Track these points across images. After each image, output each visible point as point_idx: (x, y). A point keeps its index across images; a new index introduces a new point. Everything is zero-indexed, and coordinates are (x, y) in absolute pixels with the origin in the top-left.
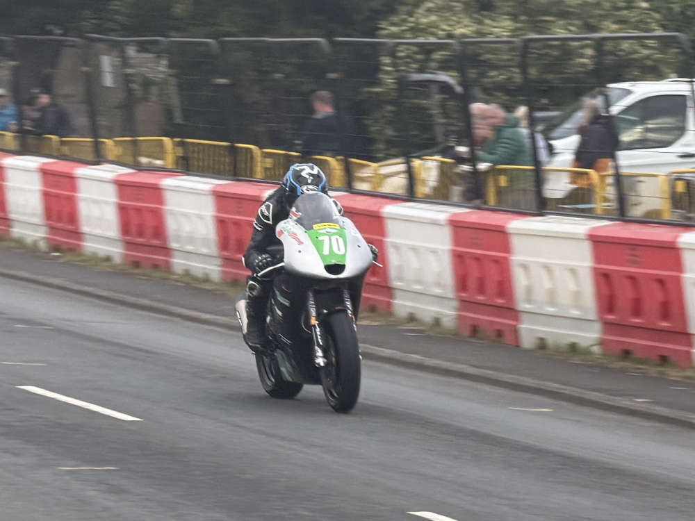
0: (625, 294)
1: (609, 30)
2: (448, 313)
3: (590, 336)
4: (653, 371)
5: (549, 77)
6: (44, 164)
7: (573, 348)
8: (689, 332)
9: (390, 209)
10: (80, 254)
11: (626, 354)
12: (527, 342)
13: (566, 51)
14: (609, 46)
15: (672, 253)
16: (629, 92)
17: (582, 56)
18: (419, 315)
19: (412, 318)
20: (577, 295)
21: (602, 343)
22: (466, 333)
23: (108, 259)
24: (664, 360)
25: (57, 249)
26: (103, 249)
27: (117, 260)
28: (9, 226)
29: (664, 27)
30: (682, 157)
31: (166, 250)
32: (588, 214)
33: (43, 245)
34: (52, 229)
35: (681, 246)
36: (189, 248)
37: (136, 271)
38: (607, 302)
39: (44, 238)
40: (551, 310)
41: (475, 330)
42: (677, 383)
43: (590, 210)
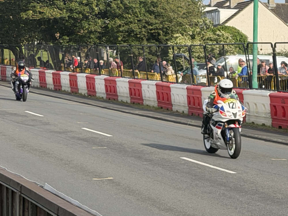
2: (186, 110)
6: (86, 75)
9: (171, 85)
10: (96, 97)
18: (178, 111)
19: (177, 111)
22: (191, 114)
23: (103, 98)
25: (90, 96)
26: (101, 96)
27: (105, 98)
28: (78, 90)
31: (117, 96)
33: (86, 95)
34: (88, 91)
35: (243, 94)
36: (123, 95)
37: (110, 101)
39: (86, 93)
41: (192, 114)
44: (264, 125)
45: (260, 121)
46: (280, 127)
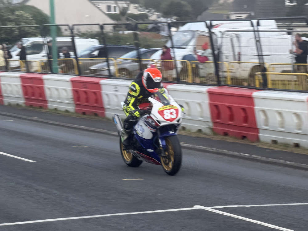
0: (30, 91)
1: (23, 25)
3: (22, 102)
4: (38, 110)
5: (8, 37)
7: (18, 105)
8: (47, 100)
11: (31, 106)
12: (6, 104)
13: (12, 31)
14: (22, 29)
15: (41, 81)
16: (28, 40)
17: (15, 31)
20: (17, 92)
21: (25, 103)
24: (41, 107)
29: (36, 24)
30: (43, 56)
32: (20, 71)
35: (43, 79)
38: (26, 93)
40: (11, 95)
42: (44, 113)
43: (20, 70)
44: (67, 111)
45: (63, 107)
46: (84, 113)
